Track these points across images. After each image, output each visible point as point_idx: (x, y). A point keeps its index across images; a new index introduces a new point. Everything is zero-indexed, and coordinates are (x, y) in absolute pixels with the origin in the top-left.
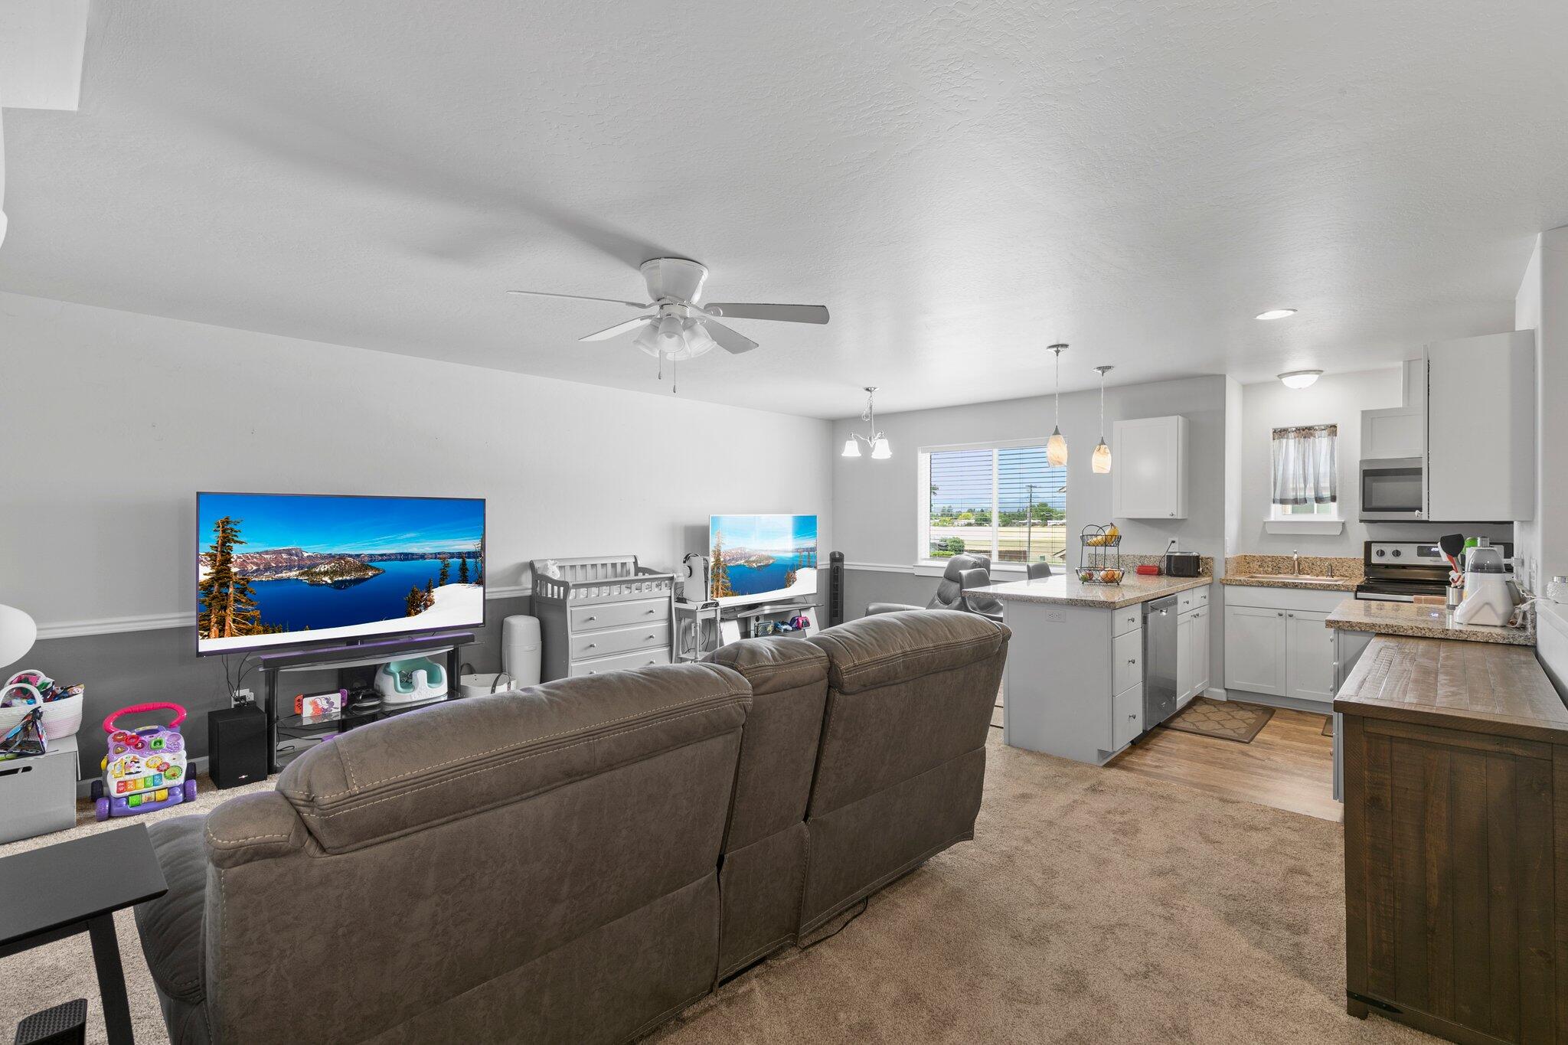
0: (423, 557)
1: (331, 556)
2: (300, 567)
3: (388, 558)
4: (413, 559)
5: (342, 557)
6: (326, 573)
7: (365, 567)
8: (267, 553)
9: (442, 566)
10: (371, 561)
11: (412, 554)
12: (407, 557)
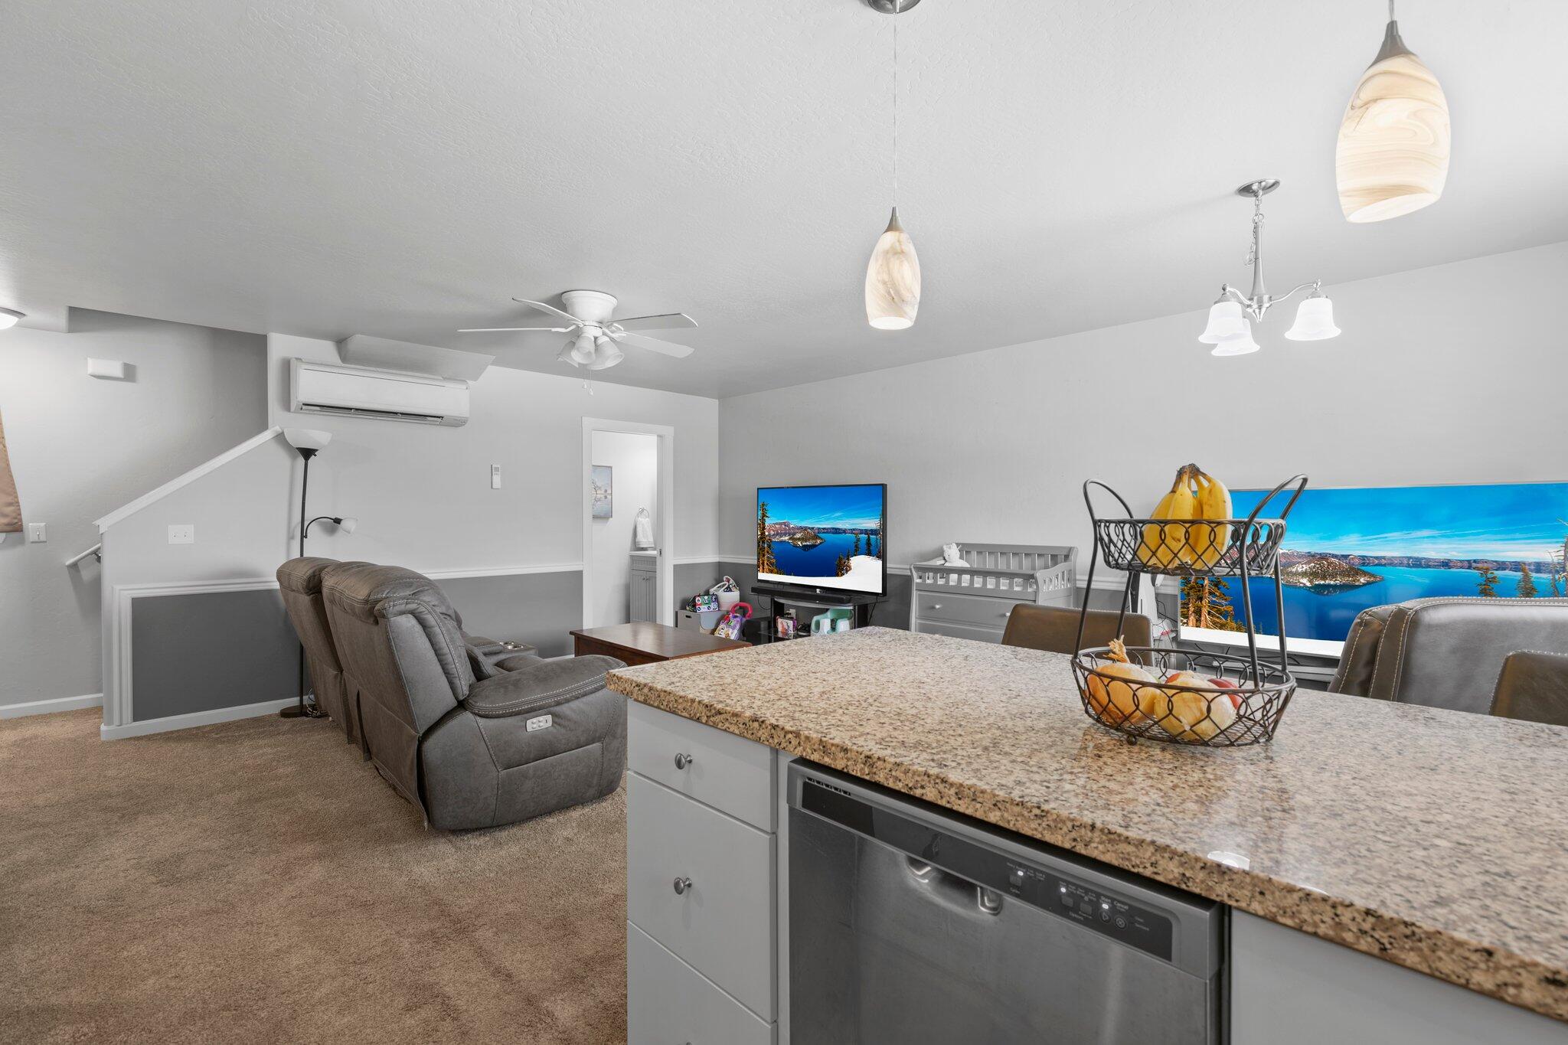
0: (845, 531)
1: (801, 528)
2: (789, 535)
3: (826, 531)
4: (840, 533)
5: (806, 529)
6: (799, 539)
7: (816, 537)
8: (777, 524)
9: (855, 540)
10: (819, 533)
11: (839, 529)
12: (836, 531)
